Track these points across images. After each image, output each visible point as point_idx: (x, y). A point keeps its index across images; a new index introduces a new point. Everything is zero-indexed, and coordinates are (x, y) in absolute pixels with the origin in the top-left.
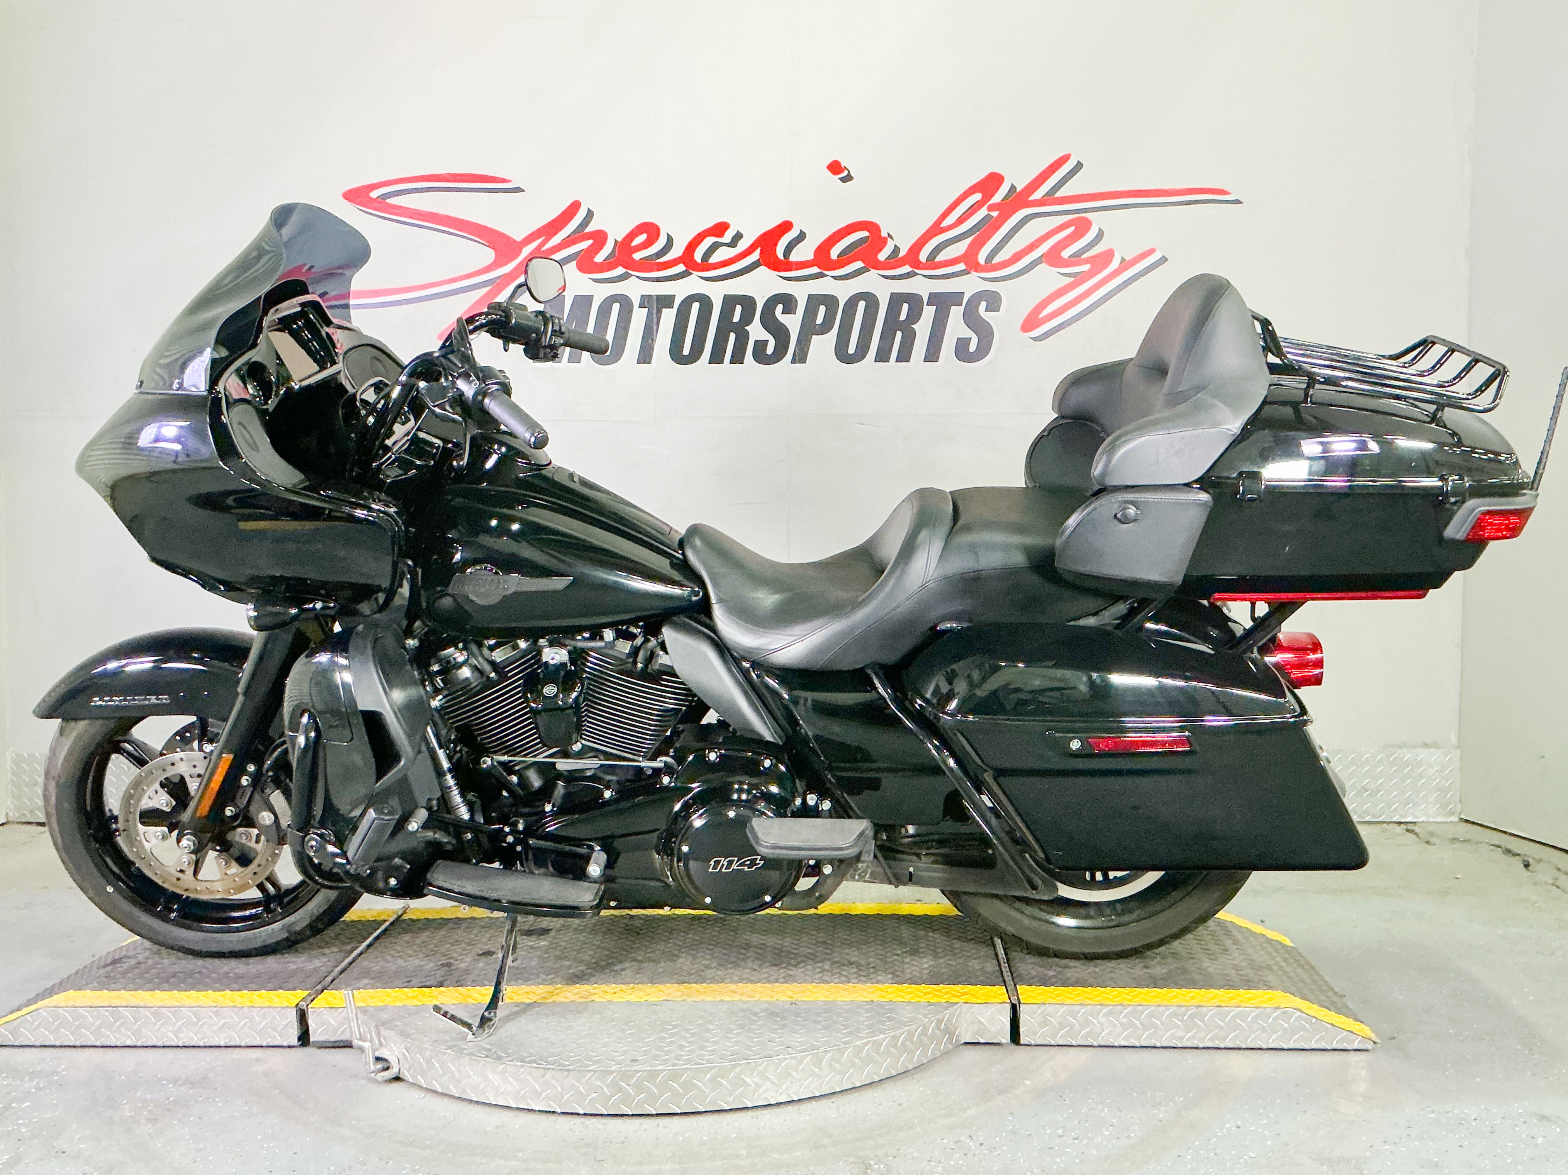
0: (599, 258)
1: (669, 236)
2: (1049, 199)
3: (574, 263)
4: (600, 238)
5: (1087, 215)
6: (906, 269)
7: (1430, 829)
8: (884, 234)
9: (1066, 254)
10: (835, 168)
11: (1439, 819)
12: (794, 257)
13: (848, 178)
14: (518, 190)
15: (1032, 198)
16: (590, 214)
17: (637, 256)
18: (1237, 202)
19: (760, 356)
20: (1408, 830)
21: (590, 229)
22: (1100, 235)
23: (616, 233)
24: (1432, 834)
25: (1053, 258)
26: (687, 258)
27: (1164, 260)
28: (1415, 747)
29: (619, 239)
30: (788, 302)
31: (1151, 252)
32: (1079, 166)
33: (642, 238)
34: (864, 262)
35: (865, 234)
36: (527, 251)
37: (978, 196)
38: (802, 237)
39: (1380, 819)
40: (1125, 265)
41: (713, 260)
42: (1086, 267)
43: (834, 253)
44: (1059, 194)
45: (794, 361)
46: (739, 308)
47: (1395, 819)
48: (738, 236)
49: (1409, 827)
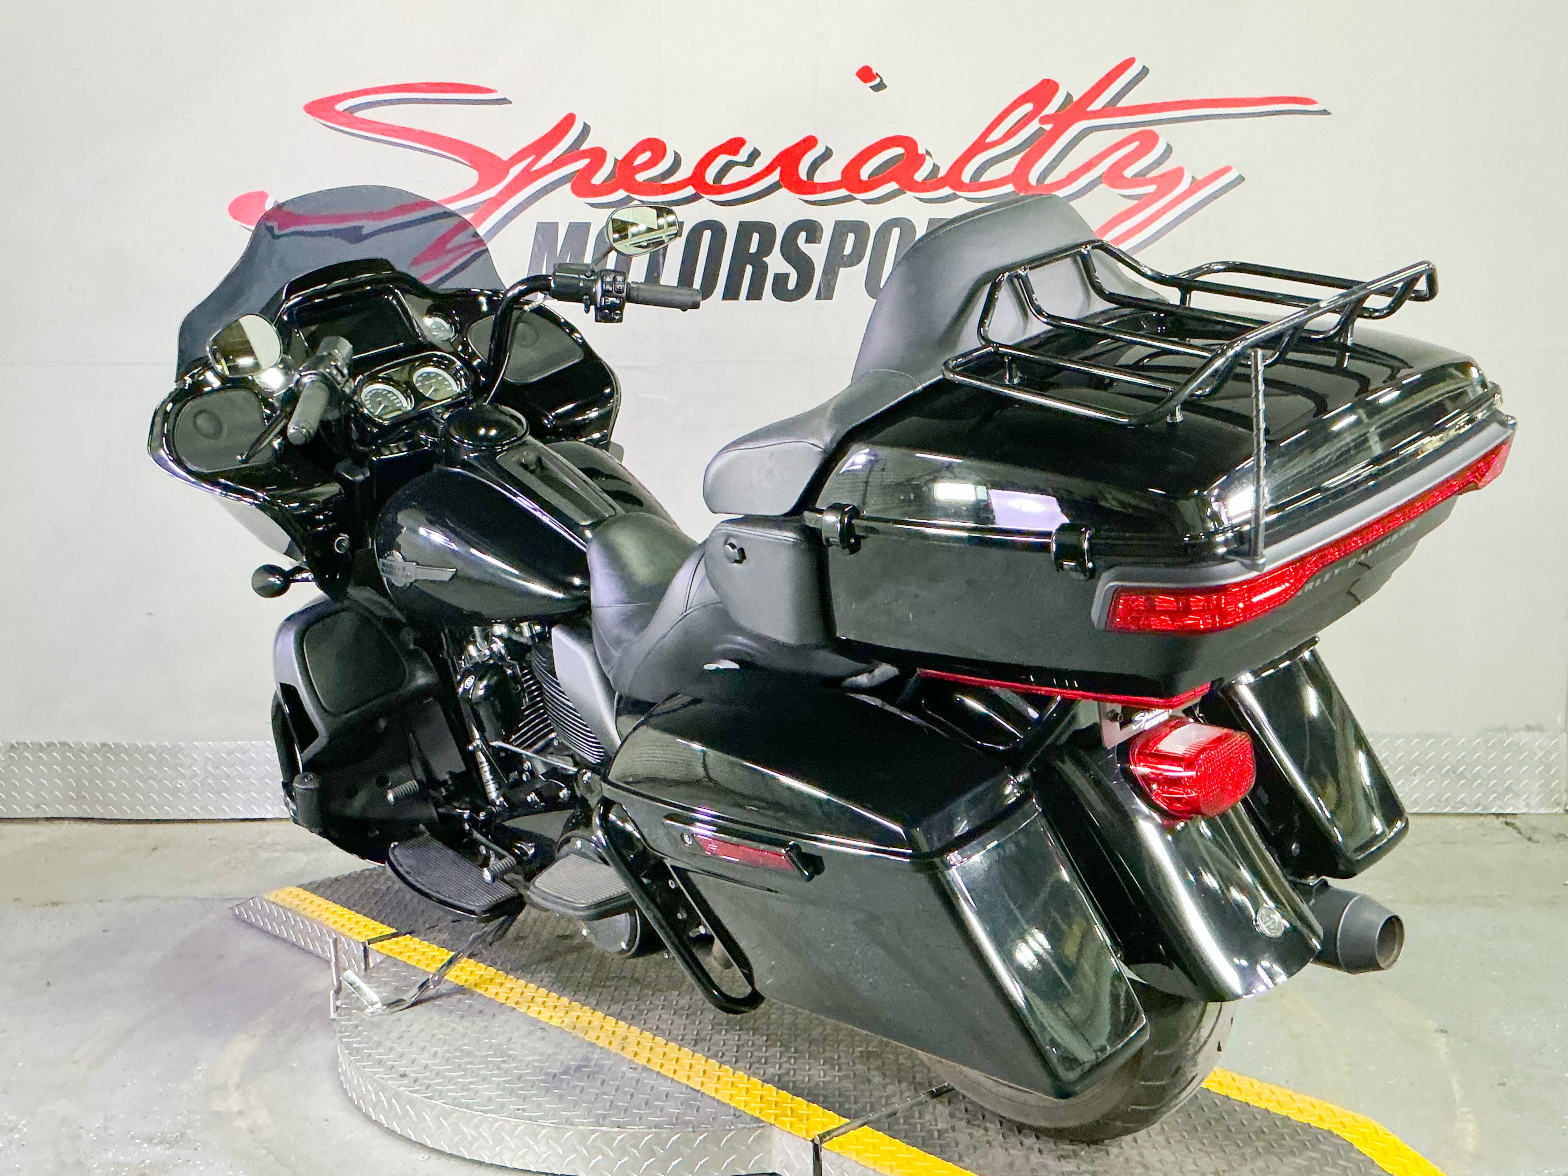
0: (598, 179)
1: (676, 153)
2: (1110, 110)
3: (569, 185)
4: (598, 156)
5: (1155, 128)
6: (947, 191)
7: (1533, 822)
8: (921, 151)
9: (1129, 173)
10: (866, 74)
11: (1542, 811)
12: (819, 178)
13: (880, 87)
14: (504, 101)
15: (1089, 109)
16: (586, 129)
17: (640, 177)
18: (1325, 112)
19: (781, 291)
20: (1507, 824)
21: (585, 146)
22: (1169, 149)
23: (616, 152)
24: (1534, 829)
25: (1114, 178)
26: (697, 179)
27: (1240, 179)
28: (1517, 730)
29: (620, 158)
30: (812, 230)
31: (1227, 170)
32: (1145, 71)
33: (646, 156)
34: (898, 183)
35: (900, 150)
36: (515, 171)
37: (1028, 107)
38: (827, 154)
39: (1477, 811)
40: (1196, 186)
41: (726, 181)
42: (1152, 188)
43: (865, 173)
44: (1122, 104)
45: (818, 297)
46: (756, 237)
47: (1493, 811)
48: (755, 155)
49: (1508, 819)
